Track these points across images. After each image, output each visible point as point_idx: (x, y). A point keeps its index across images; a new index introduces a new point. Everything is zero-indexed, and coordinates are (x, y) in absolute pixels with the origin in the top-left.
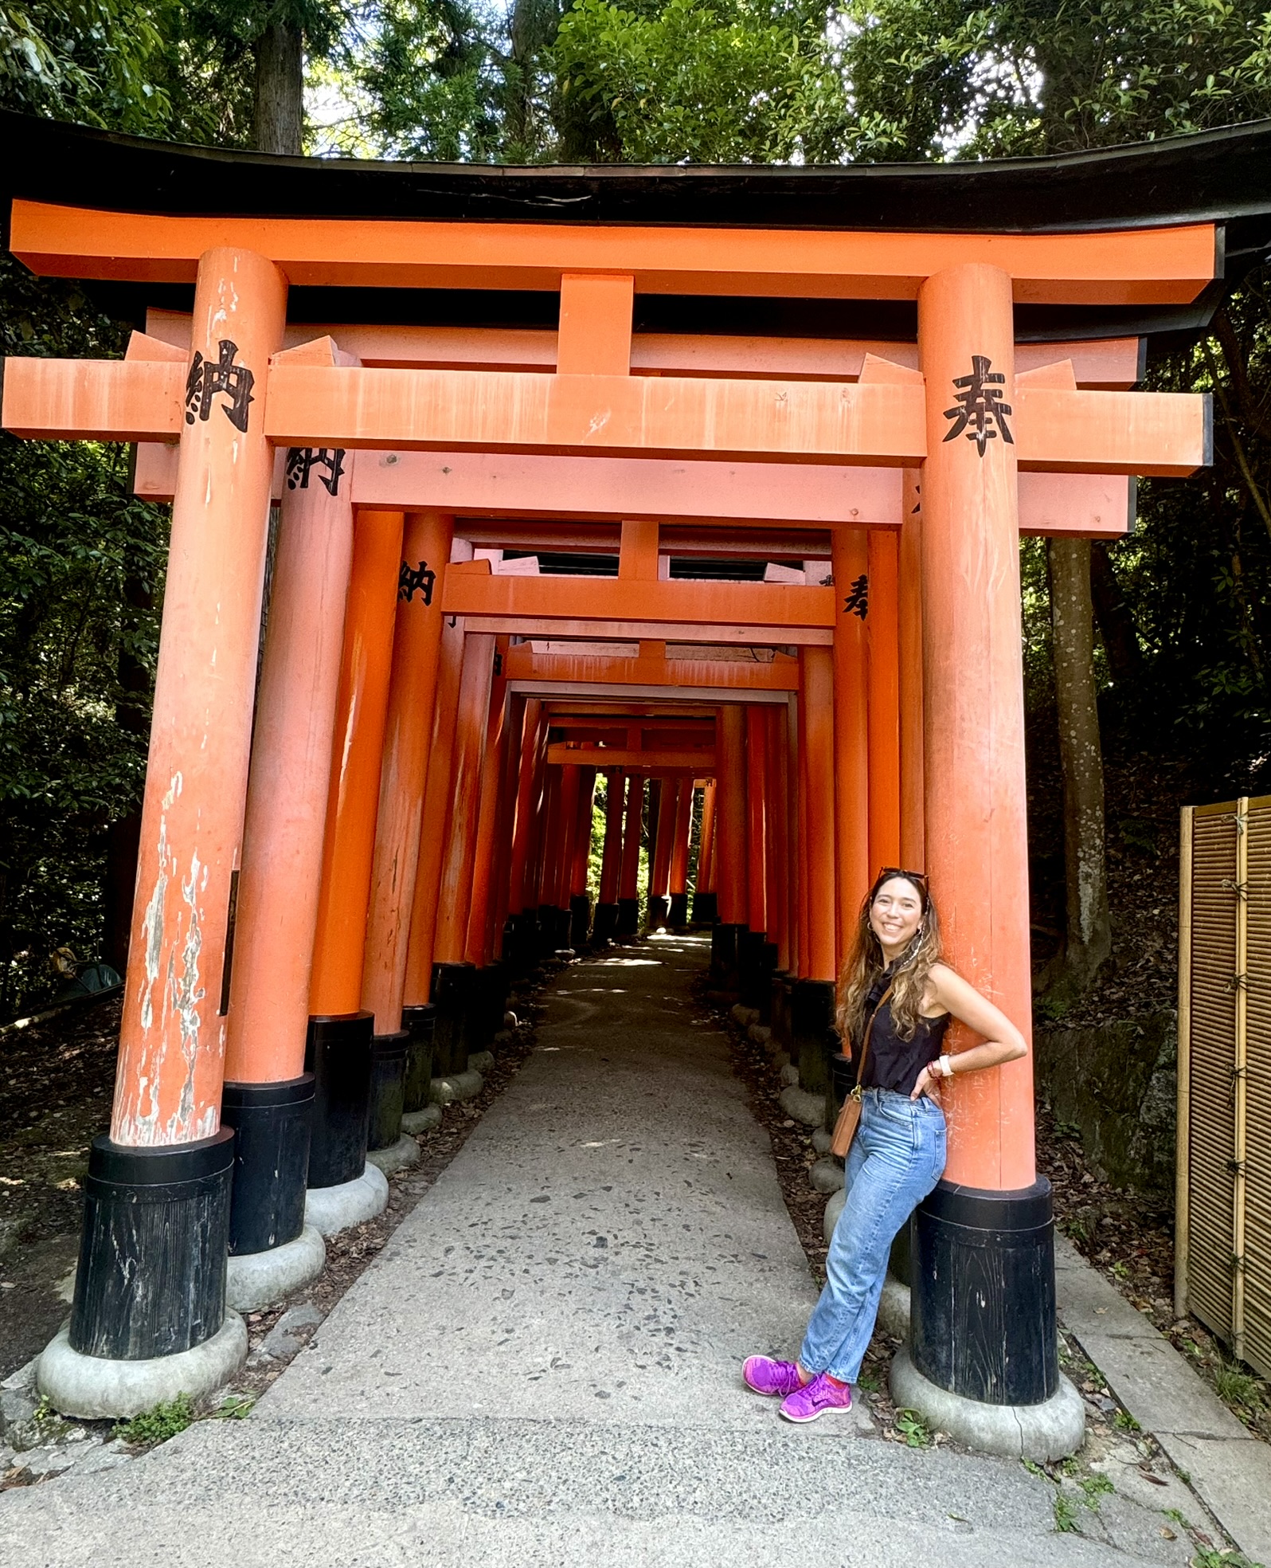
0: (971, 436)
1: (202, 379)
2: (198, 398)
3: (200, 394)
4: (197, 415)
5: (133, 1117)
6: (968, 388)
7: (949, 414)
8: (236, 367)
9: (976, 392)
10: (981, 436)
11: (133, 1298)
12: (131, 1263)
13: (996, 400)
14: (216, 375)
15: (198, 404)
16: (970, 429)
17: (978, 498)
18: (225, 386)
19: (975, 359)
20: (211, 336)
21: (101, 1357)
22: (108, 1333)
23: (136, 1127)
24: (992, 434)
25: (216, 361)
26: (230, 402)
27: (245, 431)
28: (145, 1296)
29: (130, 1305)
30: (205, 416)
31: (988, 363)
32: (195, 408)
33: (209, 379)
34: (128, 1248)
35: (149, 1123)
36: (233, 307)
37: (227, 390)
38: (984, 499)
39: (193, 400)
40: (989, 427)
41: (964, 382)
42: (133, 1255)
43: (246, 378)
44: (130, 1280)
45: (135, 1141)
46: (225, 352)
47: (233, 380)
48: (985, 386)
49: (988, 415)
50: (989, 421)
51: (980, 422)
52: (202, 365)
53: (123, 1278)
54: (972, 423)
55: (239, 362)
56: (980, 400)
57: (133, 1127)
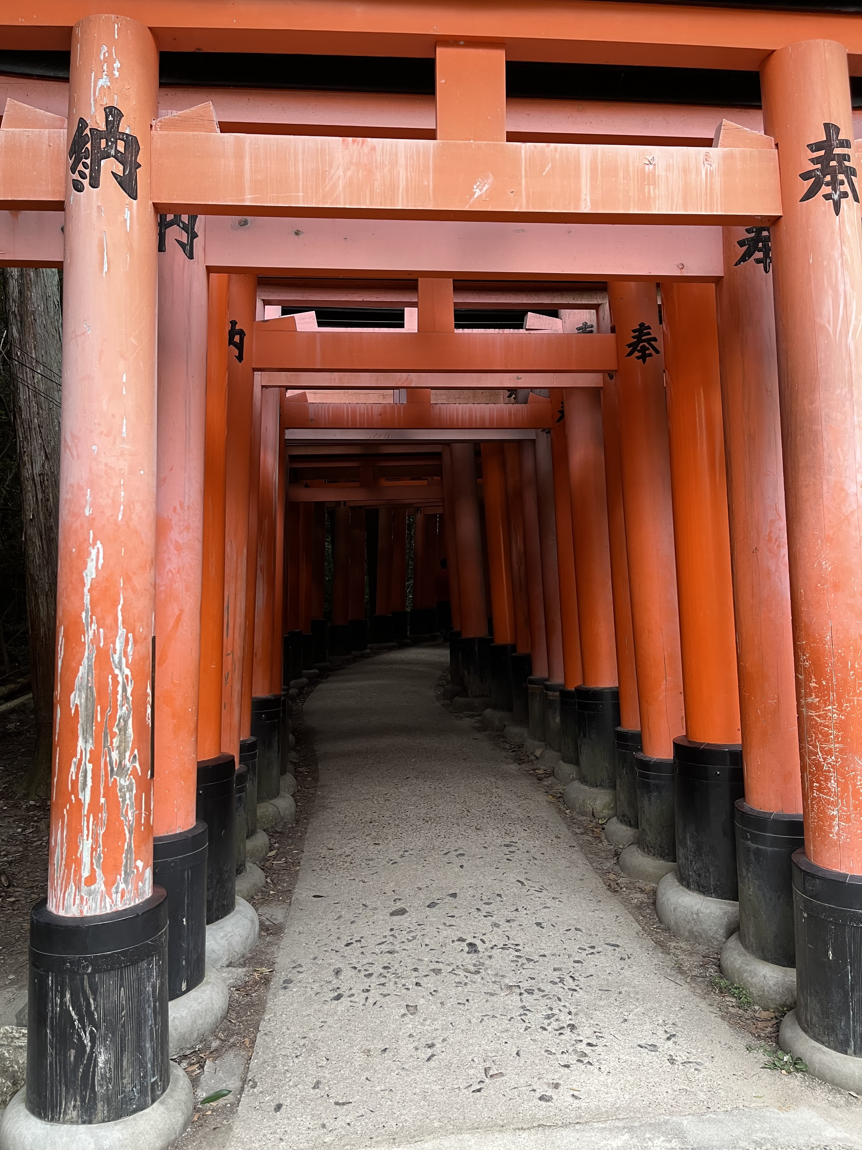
0: (827, 197)
1: (89, 146)
2: (85, 166)
3: (88, 161)
4: (86, 182)
5: (78, 888)
6: (822, 153)
7: (805, 176)
8: (123, 134)
9: (829, 156)
10: (836, 197)
11: (96, 1065)
12: (91, 1032)
13: (847, 163)
14: (103, 141)
15: (87, 172)
16: (826, 190)
17: (836, 254)
18: (113, 152)
19: (827, 126)
20: (95, 100)
21: (72, 1123)
22: (76, 1101)
23: (82, 898)
24: (845, 195)
25: (103, 127)
26: (119, 169)
27: (135, 198)
28: (107, 1062)
29: (94, 1072)
30: (95, 184)
31: (838, 130)
32: (83, 176)
33: (96, 146)
34: (85, 1015)
35: (95, 892)
36: (117, 73)
37: (114, 157)
38: (842, 254)
39: (81, 167)
40: (842, 188)
41: (816, 147)
42: (92, 1022)
43: (131, 143)
44: (92, 1047)
45: (81, 912)
46: (111, 118)
47: (121, 146)
48: (837, 151)
49: (841, 177)
50: (842, 183)
51: (834, 184)
52: (87, 131)
53: (85, 1046)
54: (828, 184)
55: (125, 128)
56: (833, 163)
57: (78, 897)
